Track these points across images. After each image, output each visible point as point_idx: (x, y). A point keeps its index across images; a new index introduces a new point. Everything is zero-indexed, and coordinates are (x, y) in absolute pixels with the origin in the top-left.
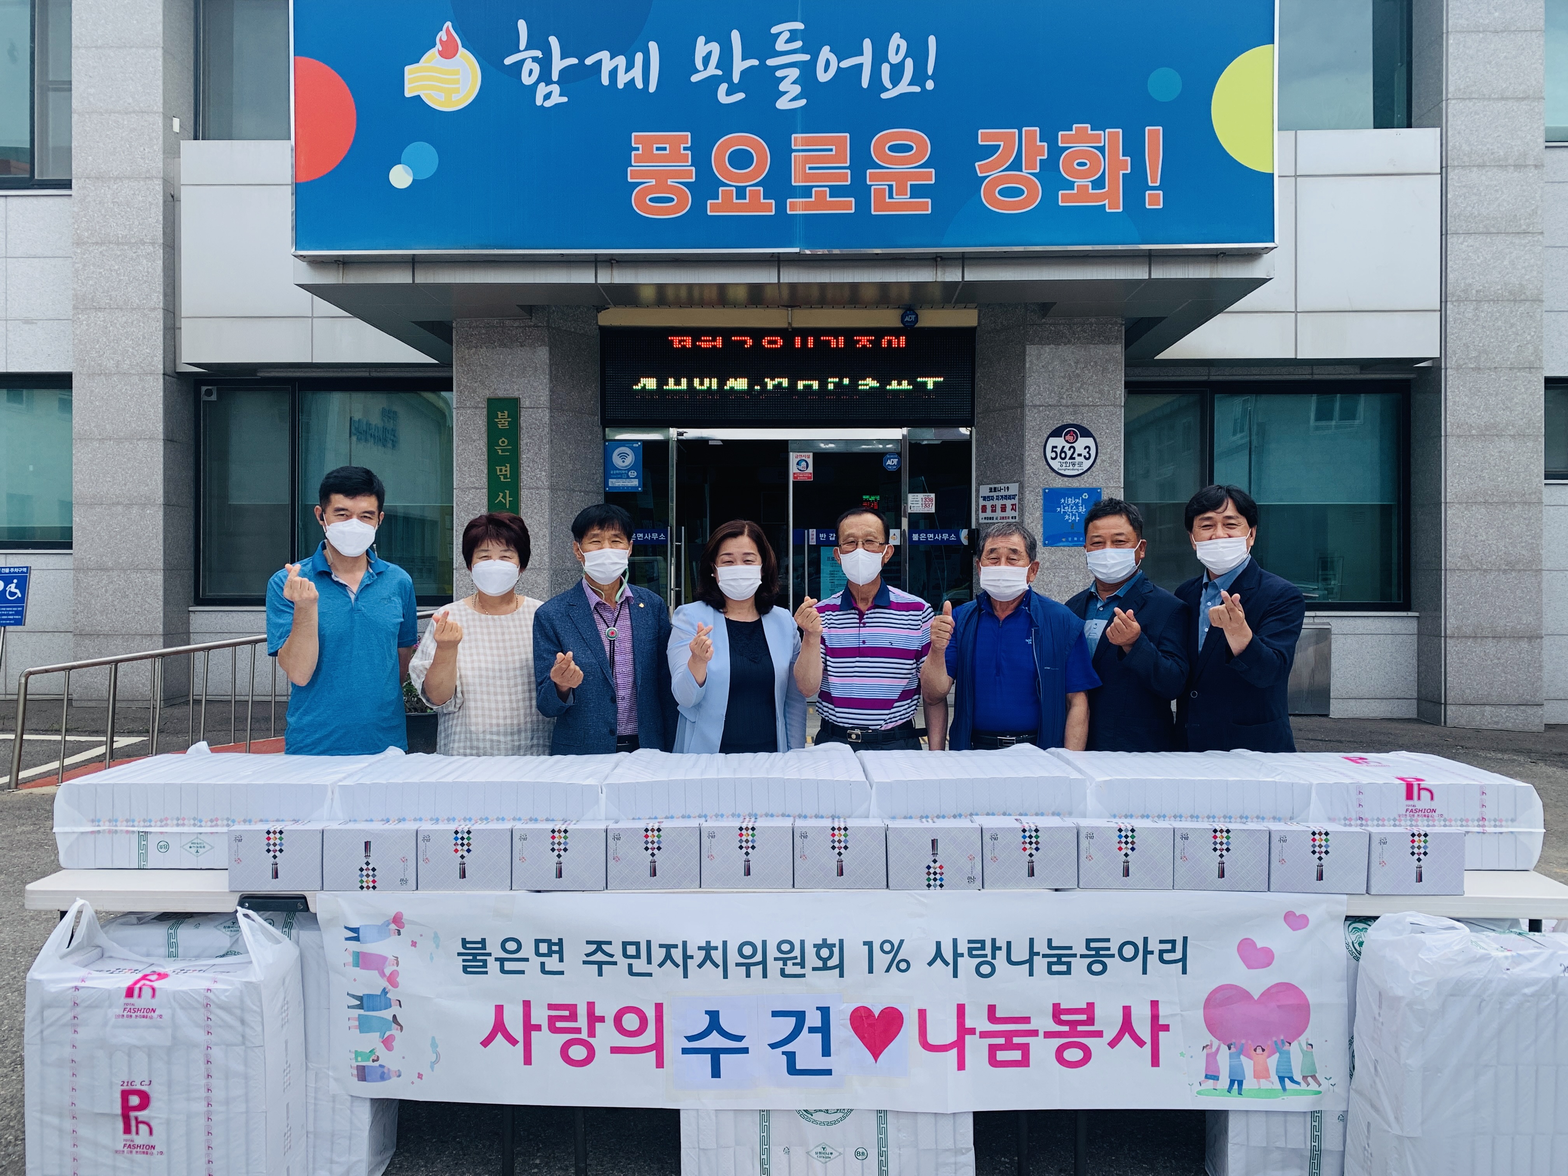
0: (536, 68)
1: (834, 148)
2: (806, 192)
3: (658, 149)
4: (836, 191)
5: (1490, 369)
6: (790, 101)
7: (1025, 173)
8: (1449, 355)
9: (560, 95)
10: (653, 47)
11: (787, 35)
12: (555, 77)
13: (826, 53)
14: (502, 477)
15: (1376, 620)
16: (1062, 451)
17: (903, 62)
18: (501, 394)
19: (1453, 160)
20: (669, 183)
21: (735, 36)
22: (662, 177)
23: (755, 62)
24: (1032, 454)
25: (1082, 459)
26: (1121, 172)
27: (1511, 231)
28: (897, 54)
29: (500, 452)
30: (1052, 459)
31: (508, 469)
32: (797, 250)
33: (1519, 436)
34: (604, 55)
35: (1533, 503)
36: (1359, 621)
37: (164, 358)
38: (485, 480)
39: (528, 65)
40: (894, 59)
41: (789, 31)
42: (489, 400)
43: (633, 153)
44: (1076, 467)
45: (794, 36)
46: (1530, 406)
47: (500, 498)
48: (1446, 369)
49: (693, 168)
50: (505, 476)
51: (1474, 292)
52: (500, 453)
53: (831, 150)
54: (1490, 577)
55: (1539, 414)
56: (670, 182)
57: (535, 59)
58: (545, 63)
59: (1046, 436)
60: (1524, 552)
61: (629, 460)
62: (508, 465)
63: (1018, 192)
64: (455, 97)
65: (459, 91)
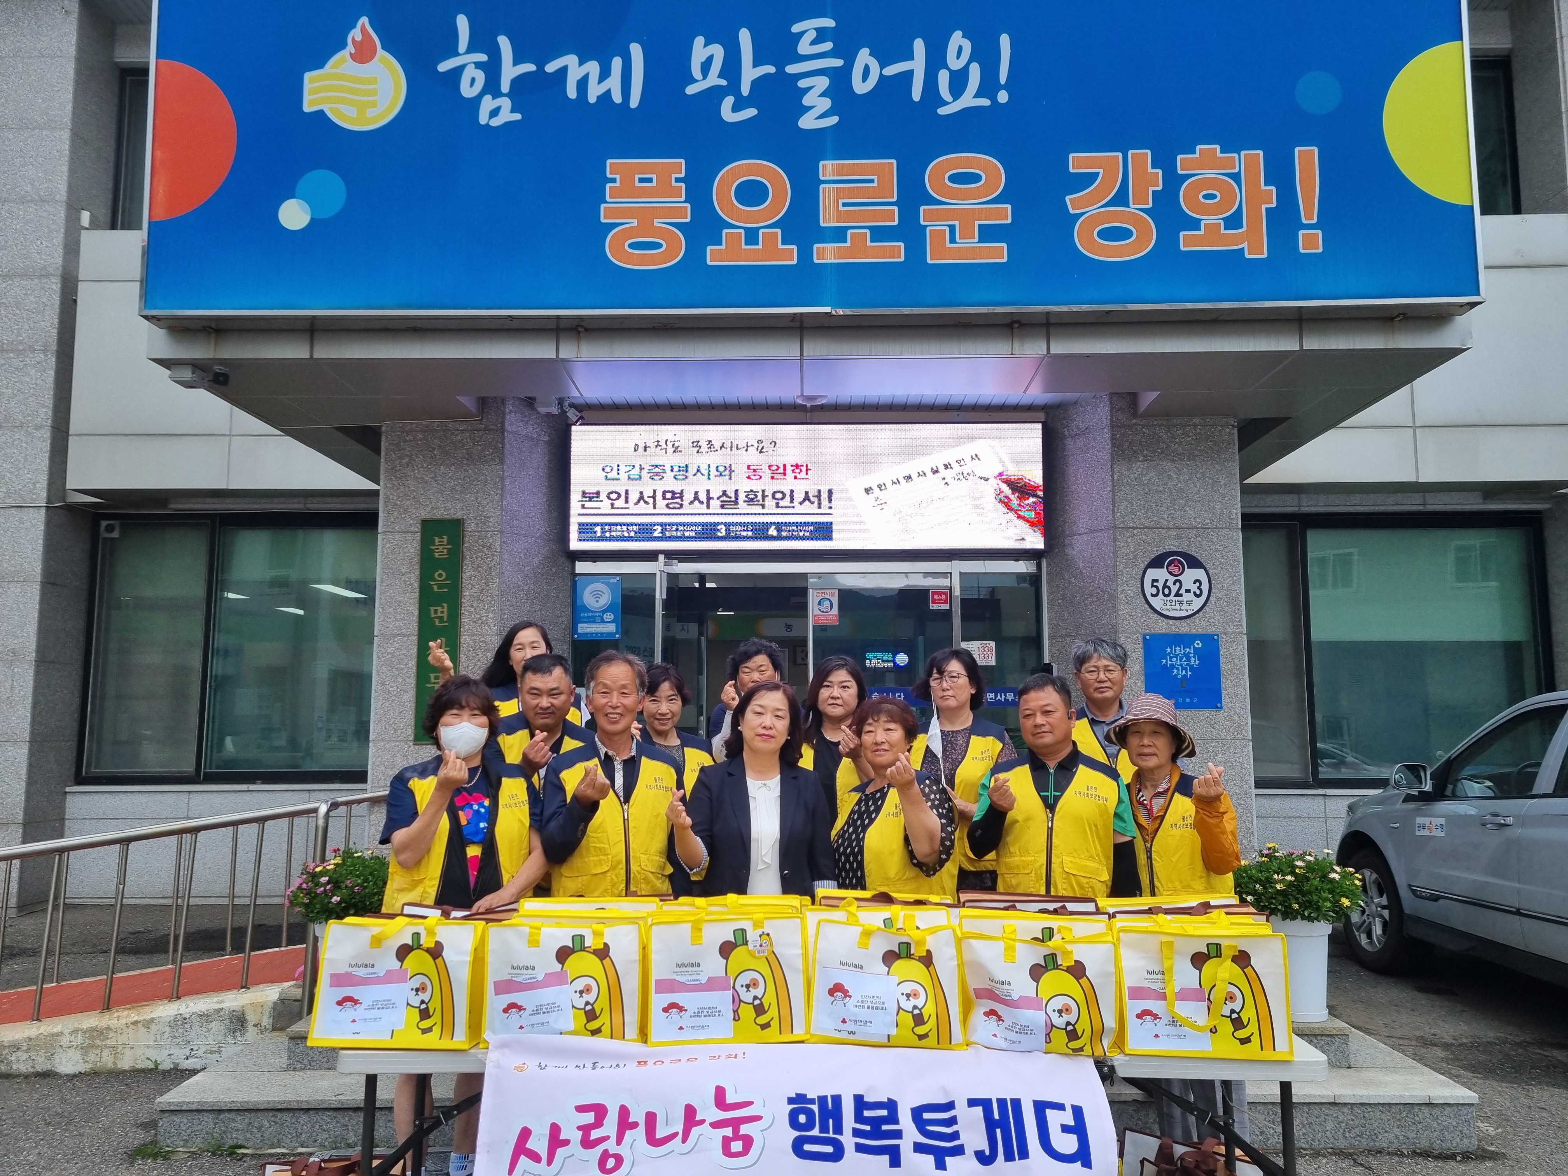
0: (480, 77)
1: (875, 178)
2: (839, 235)
3: (641, 180)
4: (878, 234)
6: (817, 118)
7: (1133, 208)
9: (513, 111)
10: (636, 50)
11: (812, 35)
12: (505, 87)
13: (864, 57)
14: (437, 620)
16: (1165, 586)
17: (966, 67)
18: (440, 514)
20: (655, 224)
21: (745, 37)
22: (645, 216)
23: (771, 69)
24: (1127, 590)
25: (1191, 596)
26: (1264, 207)
28: (958, 57)
29: (435, 587)
30: (1152, 595)
31: (445, 610)
32: (827, 309)
34: (570, 60)
37: (48, 484)
38: (415, 625)
39: (470, 72)
40: (955, 63)
41: (815, 29)
42: (424, 521)
43: (608, 185)
44: (1184, 606)
45: (822, 35)
49: (688, 206)
50: (441, 618)
52: (436, 589)
53: (872, 181)
56: (656, 222)
57: (478, 65)
58: (492, 69)
59: (1143, 566)
61: (605, 599)
62: (445, 605)
63: (1124, 234)
64: (370, 113)
65: (374, 104)
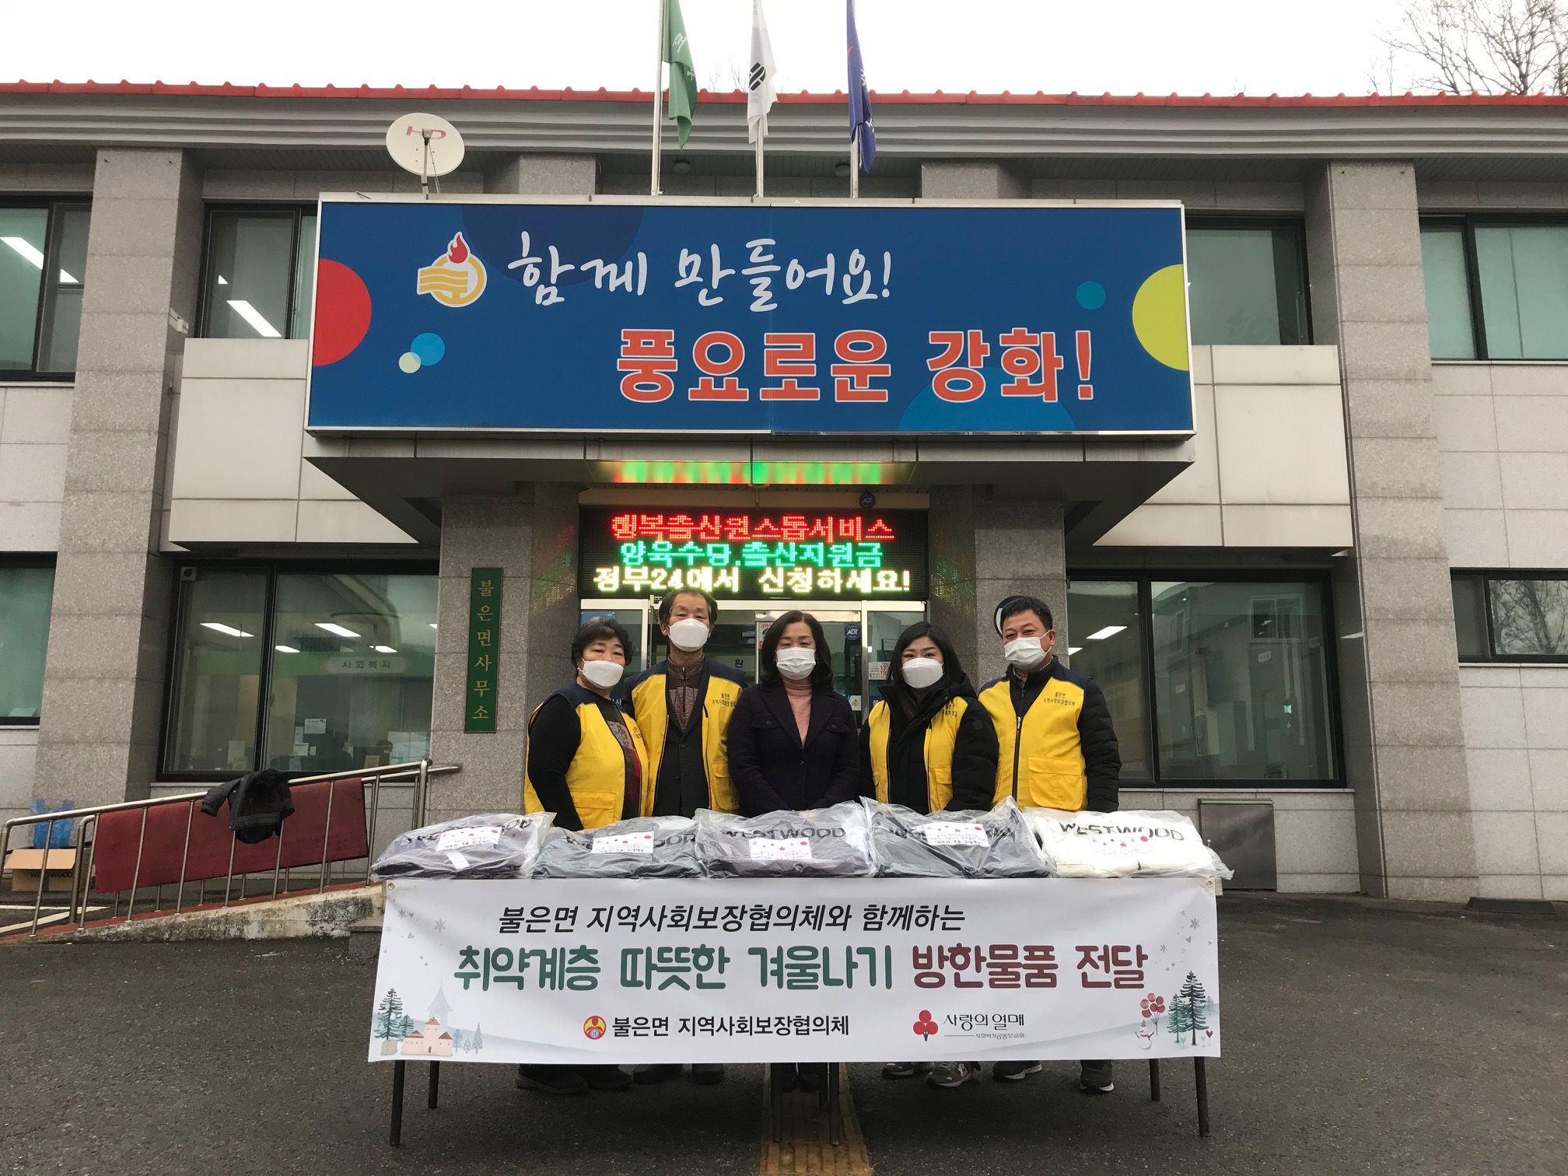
0: (537, 272)
1: (801, 345)
2: (777, 382)
3: (644, 343)
4: (802, 382)
5: (1399, 558)
6: (764, 304)
7: (970, 368)
8: (1362, 546)
9: (558, 296)
10: (642, 257)
11: (760, 249)
12: (553, 280)
13: (794, 265)
14: (482, 642)
15: (1315, 797)
17: (862, 273)
18: (484, 564)
19: (1352, 373)
20: (654, 373)
21: (715, 250)
22: (647, 367)
23: (733, 272)
24: (983, 623)
26: (1056, 369)
27: (1407, 436)
28: (856, 267)
31: (489, 634)
32: (769, 432)
33: (1432, 620)
34: (598, 263)
35: (1449, 683)
36: (1299, 797)
37: (149, 537)
38: (466, 645)
39: (530, 269)
40: (854, 271)
41: (763, 246)
42: (474, 570)
43: (622, 346)
45: (766, 250)
46: (1439, 592)
47: (480, 662)
48: (1360, 558)
49: (676, 361)
50: (486, 641)
51: (1380, 489)
52: (482, 619)
53: (799, 347)
54: (1418, 752)
55: (1448, 600)
57: (535, 265)
58: (545, 268)
60: (1446, 729)
62: (489, 631)
63: (964, 385)
64: (463, 295)
65: (465, 290)
